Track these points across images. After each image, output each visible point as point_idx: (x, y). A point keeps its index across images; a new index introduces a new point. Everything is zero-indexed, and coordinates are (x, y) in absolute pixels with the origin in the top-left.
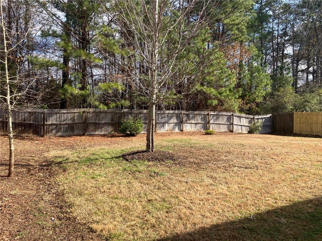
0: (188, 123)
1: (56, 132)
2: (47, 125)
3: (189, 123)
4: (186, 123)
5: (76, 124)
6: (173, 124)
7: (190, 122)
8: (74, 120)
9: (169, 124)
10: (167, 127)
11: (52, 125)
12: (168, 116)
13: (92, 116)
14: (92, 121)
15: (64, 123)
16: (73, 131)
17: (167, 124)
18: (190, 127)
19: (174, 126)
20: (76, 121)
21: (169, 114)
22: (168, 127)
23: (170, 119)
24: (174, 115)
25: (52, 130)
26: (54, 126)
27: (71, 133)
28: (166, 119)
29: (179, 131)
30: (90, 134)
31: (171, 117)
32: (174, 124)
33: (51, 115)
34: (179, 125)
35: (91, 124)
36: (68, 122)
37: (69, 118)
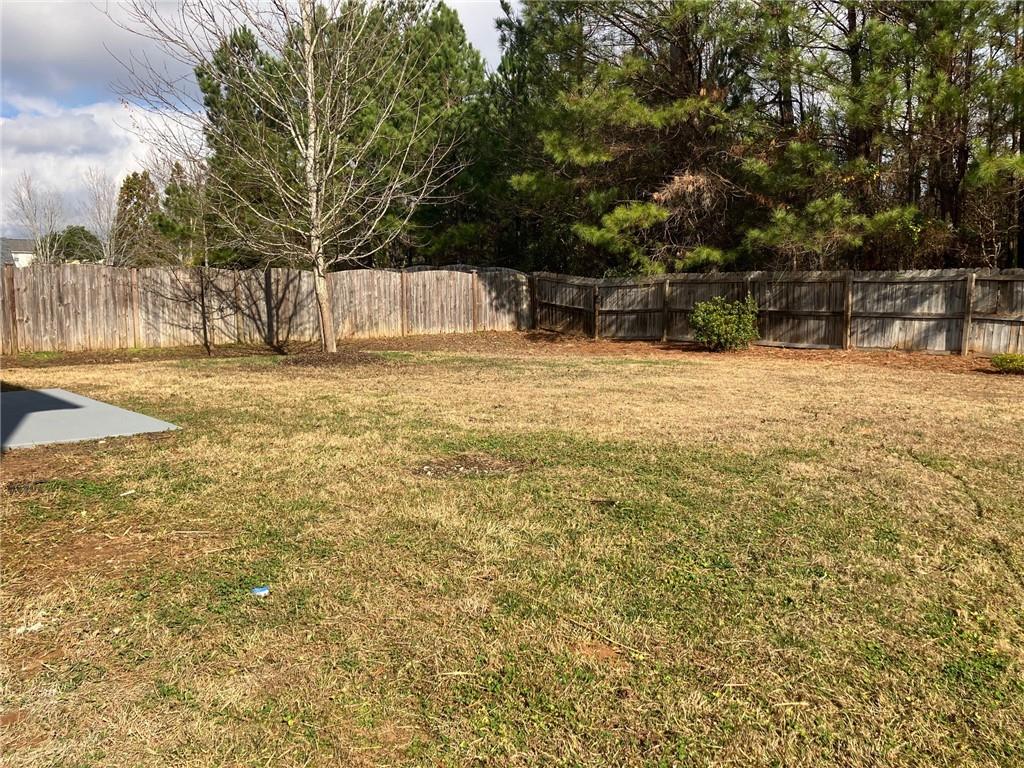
0: (1001, 322)
1: (617, 331)
2: (601, 313)
3: (1011, 323)
4: (993, 321)
5: (650, 311)
6: (924, 322)
7: (1014, 316)
8: (647, 304)
9: (907, 322)
10: (897, 333)
11: (610, 312)
12: (907, 293)
13: (681, 293)
14: (681, 307)
15: (631, 308)
16: (645, 331)
17: (898, 323)
18: (1014, 336)
19: (928, 330)
20: (650, 307)
21: (912, 282)
22: (902, 335)
23: (915, 304)
24: (936, 286)
25: (610, 325)
26: (614, 317)
27: (641, 334)
28: (898, 302)
29: (949, 352)
30: (675, 338)
31: (923, 297)
32: (932, 323)
33: (609, 290)
34: (953, 326)
35: (678, 314)
36: (638, 308)
37: (639, 299)
